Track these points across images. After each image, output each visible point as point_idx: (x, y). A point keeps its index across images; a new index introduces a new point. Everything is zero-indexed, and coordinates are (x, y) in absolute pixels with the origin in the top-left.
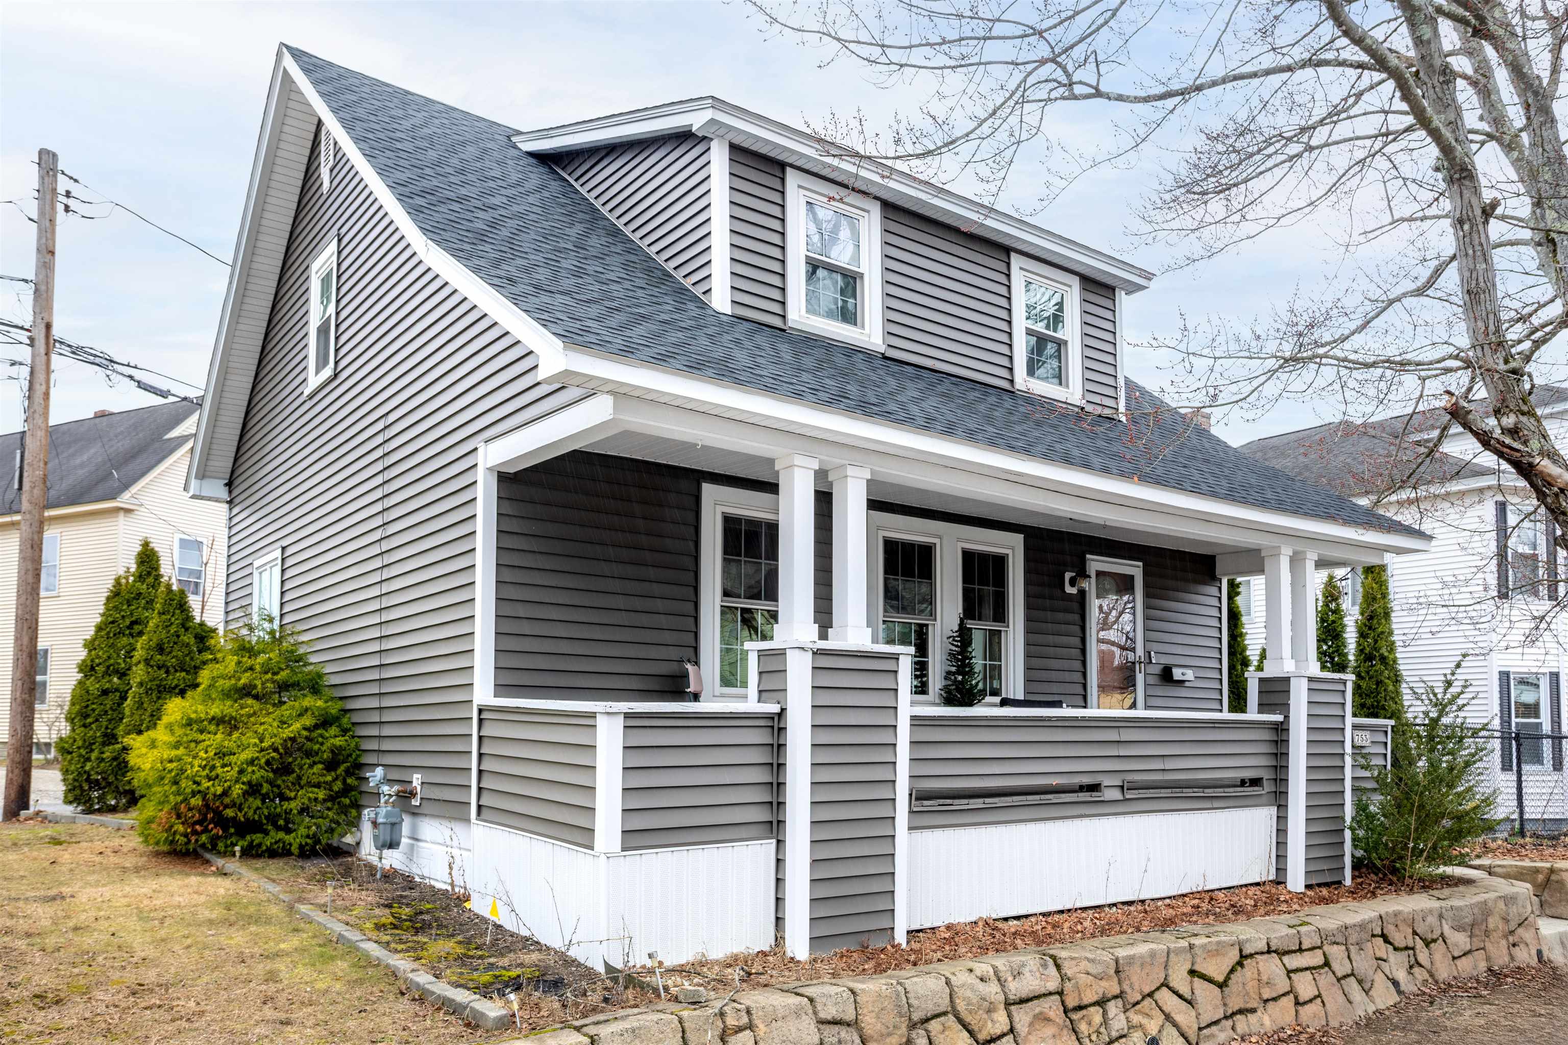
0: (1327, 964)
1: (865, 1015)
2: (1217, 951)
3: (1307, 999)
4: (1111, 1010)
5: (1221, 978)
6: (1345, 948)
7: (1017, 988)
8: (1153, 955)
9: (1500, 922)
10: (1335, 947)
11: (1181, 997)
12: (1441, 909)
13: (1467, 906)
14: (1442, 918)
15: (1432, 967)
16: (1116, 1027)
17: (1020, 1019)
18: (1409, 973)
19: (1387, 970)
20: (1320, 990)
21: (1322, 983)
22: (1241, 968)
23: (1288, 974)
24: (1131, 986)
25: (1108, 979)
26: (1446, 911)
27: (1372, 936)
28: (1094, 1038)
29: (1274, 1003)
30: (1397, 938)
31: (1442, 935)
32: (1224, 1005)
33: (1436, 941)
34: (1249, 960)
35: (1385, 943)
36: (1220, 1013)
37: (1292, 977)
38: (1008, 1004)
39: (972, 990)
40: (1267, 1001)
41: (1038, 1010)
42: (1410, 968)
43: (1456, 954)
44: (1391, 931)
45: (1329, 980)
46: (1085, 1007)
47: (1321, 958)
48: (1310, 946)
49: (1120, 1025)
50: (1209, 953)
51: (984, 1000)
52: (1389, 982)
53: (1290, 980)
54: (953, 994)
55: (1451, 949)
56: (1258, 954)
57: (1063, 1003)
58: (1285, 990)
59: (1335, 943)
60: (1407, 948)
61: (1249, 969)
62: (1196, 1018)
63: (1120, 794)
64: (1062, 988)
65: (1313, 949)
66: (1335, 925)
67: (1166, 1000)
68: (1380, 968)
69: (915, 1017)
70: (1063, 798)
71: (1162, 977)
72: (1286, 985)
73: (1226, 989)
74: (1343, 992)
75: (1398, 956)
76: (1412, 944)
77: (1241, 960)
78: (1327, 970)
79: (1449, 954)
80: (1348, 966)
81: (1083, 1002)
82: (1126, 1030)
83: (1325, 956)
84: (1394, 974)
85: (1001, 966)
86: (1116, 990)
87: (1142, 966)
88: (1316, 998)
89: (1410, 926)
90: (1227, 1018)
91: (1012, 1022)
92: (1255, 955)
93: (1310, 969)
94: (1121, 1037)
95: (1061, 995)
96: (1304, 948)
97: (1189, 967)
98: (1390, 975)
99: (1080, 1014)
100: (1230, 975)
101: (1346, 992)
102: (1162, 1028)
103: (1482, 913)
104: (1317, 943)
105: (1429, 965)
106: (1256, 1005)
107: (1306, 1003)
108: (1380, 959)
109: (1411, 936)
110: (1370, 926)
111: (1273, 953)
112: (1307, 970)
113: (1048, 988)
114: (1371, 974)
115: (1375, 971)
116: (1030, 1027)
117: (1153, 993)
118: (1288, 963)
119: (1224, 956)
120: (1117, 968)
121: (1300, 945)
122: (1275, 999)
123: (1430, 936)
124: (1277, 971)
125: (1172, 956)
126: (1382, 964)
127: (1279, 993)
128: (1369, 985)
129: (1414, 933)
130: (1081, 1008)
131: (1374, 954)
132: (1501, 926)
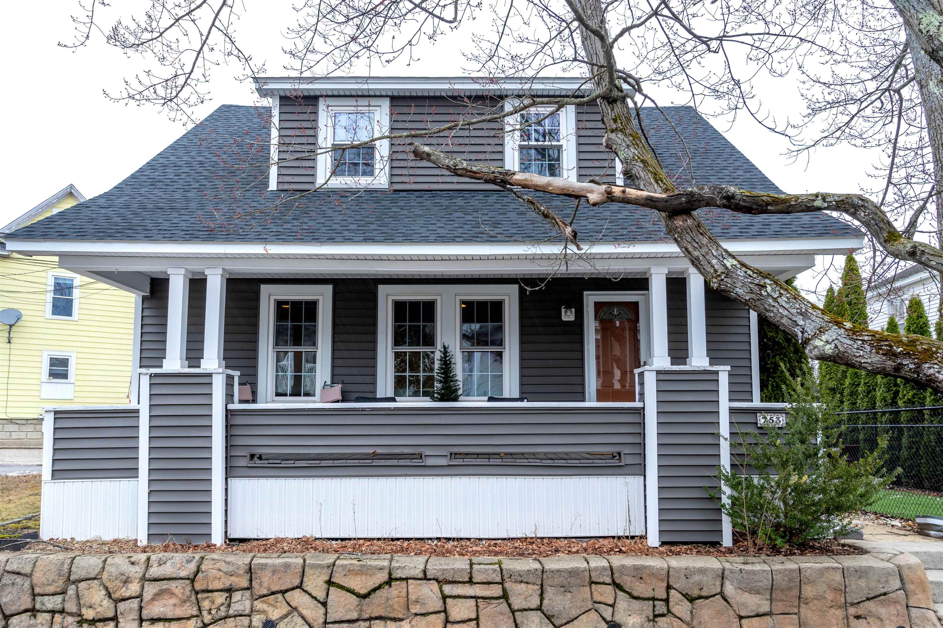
0: (505, 596)
1: (36, 572)
2: (363, 571)
3: (458, 618)
4: (237, 596)
5: (363, 591)
6: (539, 587)
7: (155, 571)
8: (287, 566)
9: (828, 592)
10: (523, 585)
11: (315, 598)
12: (724, 570)
13: (765, 571)
14: (723, 578)
15: (692, 620)
16: (236, 608)
17: (150, 590)
18: (649, 620)
19: (607, 613)
20: (480, 614)
21: (487, 610)
22: (387, 587)
23: (445, 598)
24: (261, 584)
25: (238, 576)
26: (732, 572)
27: (592, 583)
28: (213, 612)
29: (422, 617)
30: (640, 589)
31: (722, 594)
32: (361, 610)
33: (707, 598)
34: (398, 582)
35: (617, 591)
36: (355, 616)
37: (448, 600)
38: (144, 579)
39: (117, 568)
40: (416, 615)
41: (165, 587)
42: (655, 616)
43: (743, 614)
44: (626, 581)
45: (499, 609)
46: (212, 591)
47: (496, 591)
48: (485, 580)
49: (241, 608)
50: (350, 572)
51: (123, 574)
52: (603, 622)
53: (445, 603)
54: (103, 568)
55: (735, 608)
56: (410, 578)
57: (193, 586)
58: (436, 610)
59: (521, 582)
60: (654, 599)
61: (397, 589)
62: (326, 614)
63: (443, 462)
64: (195, 576)
65: (489, 583)
66: (527, 568)
67: (296, 597)
68: (596, 611)
69: (72, 578)
70: (383, 462)
71: (297, 582)
72: (438, 605)
73: (367, 600)
74: (515, 621)
75: (636, 604)
76: (664, 596)
77: (390, 581)
78: (502, 600)
79: (732, 613)
80: (535, 602)
81: (210, 587)
82: (247, 612)
83: (504, 590)
84: (618, 618)
85: (154, 557)
86: (246, 584)
87: (274, 572)
88: (470, 620)
89: (662, 580)
90: (365, 620)
91: (142, 591)
92: (407, 579)
93: (476, 598)
94: (241, 615)
95: (193, 581)
96: (475, 580)
97: (327, 578)
98: (609, 618)
99: (205, 595)
100: (375, 590)
101: (518, 622)
102: (286, 616)
103: (790, 580)
104: (499, 579)
105: (688, 618)
106: (400, 616)
107: (458, 622)
108: (600, 603)
109: (664, 590)
110: (587, 574)
111: (430, 579)
112: (471, 597)
113: (183, 574)
114: (574, 613)
115: (586, 612)
116: (157, 596)
117: (284, 592)
118: (448, 589)
119: (371, 576)
120: (250, 570)
121: (471, 578)
122: (423, 615)
123: (695, 593)
124: (431, 594)
125: (307, 569)
126: (602, 607)
127: (431, 610)
128: (564, 621)
129: (669, 587)
130: (208, 591)
131: (592, 598)
132: (830, 596)
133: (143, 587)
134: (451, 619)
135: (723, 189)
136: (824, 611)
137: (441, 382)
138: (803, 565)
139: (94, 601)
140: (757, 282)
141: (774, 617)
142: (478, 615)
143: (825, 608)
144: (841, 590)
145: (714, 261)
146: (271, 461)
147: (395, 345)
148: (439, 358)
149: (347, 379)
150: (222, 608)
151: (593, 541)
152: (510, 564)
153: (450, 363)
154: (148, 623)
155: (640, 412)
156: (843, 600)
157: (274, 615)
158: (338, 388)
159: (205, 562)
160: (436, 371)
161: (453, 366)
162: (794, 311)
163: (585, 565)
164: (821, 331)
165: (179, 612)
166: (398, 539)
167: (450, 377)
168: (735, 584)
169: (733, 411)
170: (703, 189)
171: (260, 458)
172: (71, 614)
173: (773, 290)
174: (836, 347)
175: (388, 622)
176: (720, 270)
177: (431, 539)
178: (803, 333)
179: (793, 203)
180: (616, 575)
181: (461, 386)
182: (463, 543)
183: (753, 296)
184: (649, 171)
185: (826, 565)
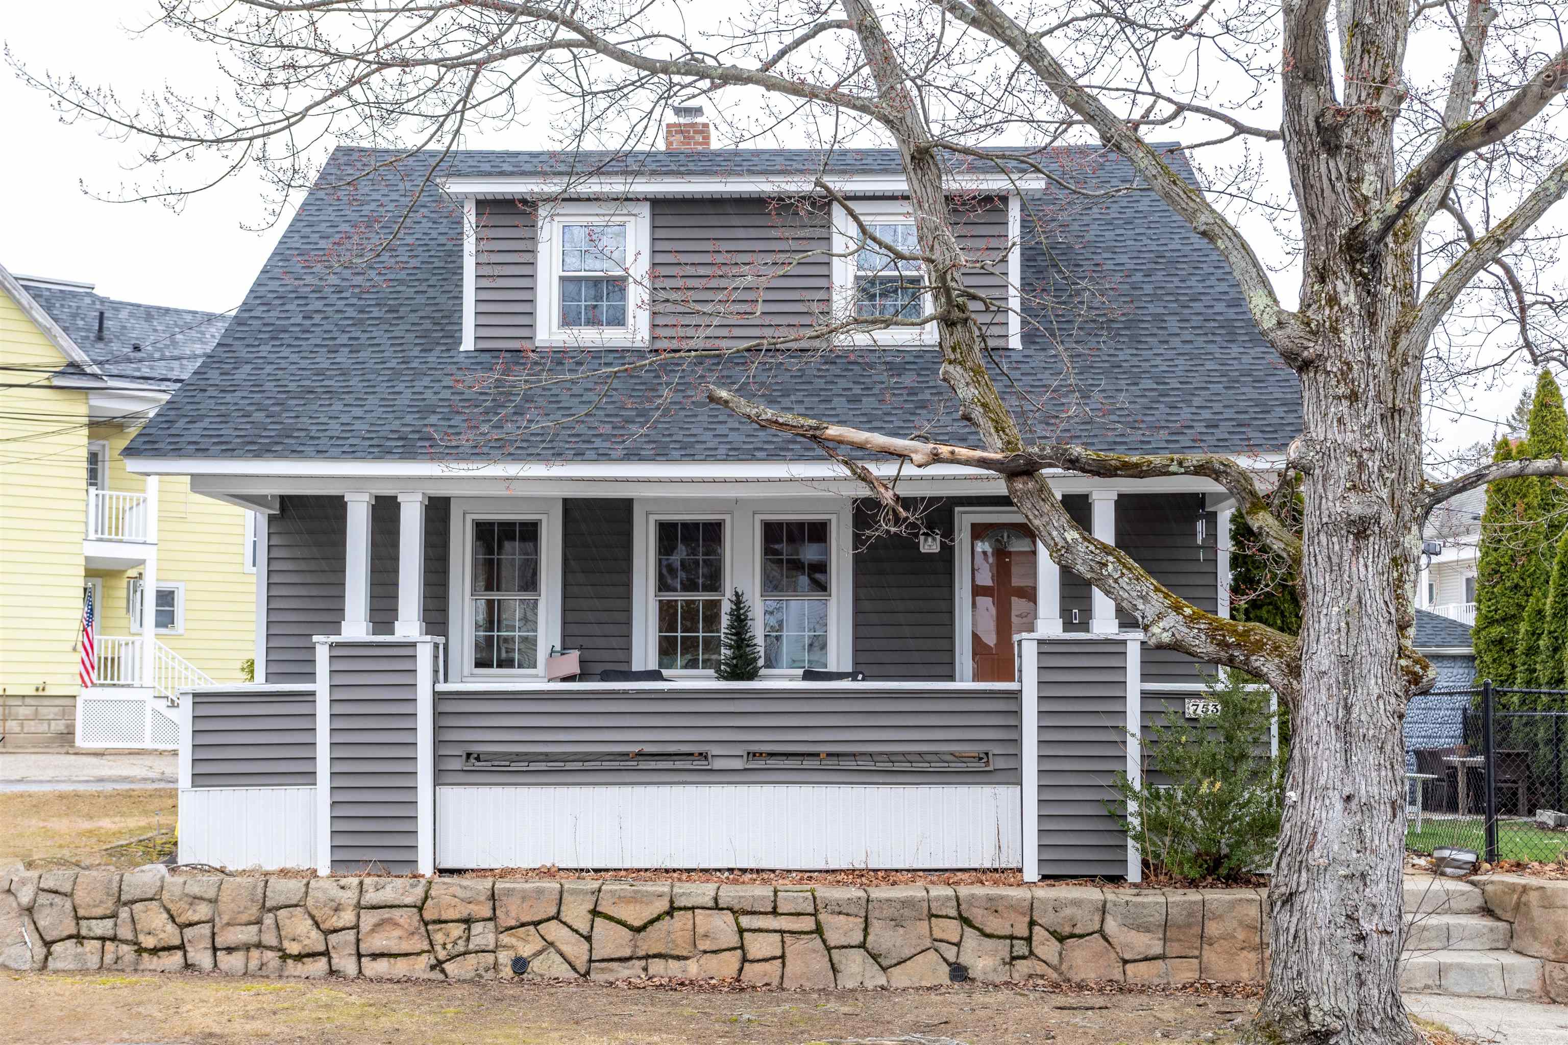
0: (819, 930)
2: (637, 899)
3: (759, 957)
4: (477, 928)
5: (637, 923)
6: (862, 920)
7: (371, 897)
8: (540, 892)
9: (1239, 930)
10: (841, 917)
11: (577, 932)
12: (1105, 902)
13: (1158, 903)
14: (1104, 913)
15: (1061, 963)
16: (477, 942)
17: (368, 919)
18: (1005, 964)
19: (950, 953)
20: (787, 951)
21: (795, 947)
22: (668, 918)
23: (741, 931)
24: (507, 913)
25: (479, 903)
26: (1115, 905)
27: (931, 916)
28: (449, 946)
29: (713, 955)
30: (994, 925)
31: (1101, 932)
32: (636, 946)
33: (1081, 936)
34: (682, 912)
35: (965, 927)
36: (627, 952)
37: (746, 934)
38: (359, 906)
39: (325, 893)
40: (705, 952)
41: (386, 916)
42: (1013, 958)
43: (1127, 956)
44: (977, 915)
45: (810, 945)
46: (446, 922)
47: (808, 924)
48: (793, 911)
49: (484, 942)
50: (621, 899)
51: (332, 900)
52: (945, 965)
53: (741, 938)
54: (307, 893)
55: (1118, 950)
56: (698, 908)
57: (421, 916)
58: (731, 946)
59: (840, 913)
60: (1012, 937)
61: (681, 920)
62: (591, 951)
63: (738, 764)
64: (423, 904)
65: (799, 914)
66: (849, 896)
67: (553, 930)
68: (936, 950)
69: (268, 904)
70: (652, 765)
71: (552, 911)
72: (734, 941)
73: (643, 934)
74: (831, 960)
75: (989, 943)
76: (1026, 934)
77: (672, 911)
78: (814, 935)
79: (1113, 955)
80: (858, 938)
81: (444, 917)
82: (491, 947)
83: (818, 923)
84: (964, 960)
85: (368, 881)
86: (488, 913)
87: (524, 899)
88: (775, 958)
89: (1024, 914)
90: (639, 958)
91: (358, 920)
92: (693, 908)
93: (781, 932)
94: (483, 951)
95: (420, 909)
96: (780, 910)
97: (592, 907)
98: (952, 959)
99: (438, 926)
100: (652, 922)
101: (835, 961)
102: (540, 952)
103: (1190, 915)
104: (811, 909)
105: (1055, 961)
106: (685, 954)
107: (759, 961)
108: (941, 941)
109: (1025, 925)
110: (926, 905)
111: (722, 909)
112: (775, 931)
113: (408, 900)
114: (907, 953)
115: (923, 951)
116: (378, 926)
117: (536, 924)
118: (745, 921)
119: (647, 904)
120: (493, 897)
121: (775, 908)
122: (714, 952)
123: (1067, 930)
124: (723, 926)
125: (565, 895)
126: (943, 947)
127: (724, 947)
128: (894, 961)
129: (1032, 923)
130: (440, 922)
131: (931, 935)
132: (1241, 935)
133: (358, 916)
134: (750, 956)
135: (1066, 450)
136: (1232, 955)
137: (731, 647)
138: (1207, 897)
139: (298, 931)
140: (1098, 559)
141: (1167, 961)
142: (784, 953)
143: (1234, 950)
144: (1256, 928)
145: (1055, 533)
146: (496, 763)
147: (660, 590)
148: (729, 611)
149: (586, 642)
150: (459, 942)
151: (947, 874)
152: (825, 892)
153: (745, 619)
154: (368, 958)
155: (1016, 696)
156: (1258, 940)
157: (526, 951)
158: (574, 656)
159: (434, 886)
160: (723, 630)
161: (749, 623)
162: (1134, 594)
163: (925, 893)
164: (1160, 617)
165: (405, 947)
166: (674, 871)
167: (745, 639)
168: (1119, 919)
169: (1146, 696)
170: (1044, 449)
171: (478, 759)
172: (270, 948)
173: (1115, 569)
174: (1173, 635)
175: (670, 961)
176: (1061, 543)
177: (719, 870)
178: (1143, 618)
179: (1144, 468)
180: (962, 907)
181: (762, 654)
182: (765, 876)
183: (1093, 575)
184: (990, 418)
185: (1238, 896)
